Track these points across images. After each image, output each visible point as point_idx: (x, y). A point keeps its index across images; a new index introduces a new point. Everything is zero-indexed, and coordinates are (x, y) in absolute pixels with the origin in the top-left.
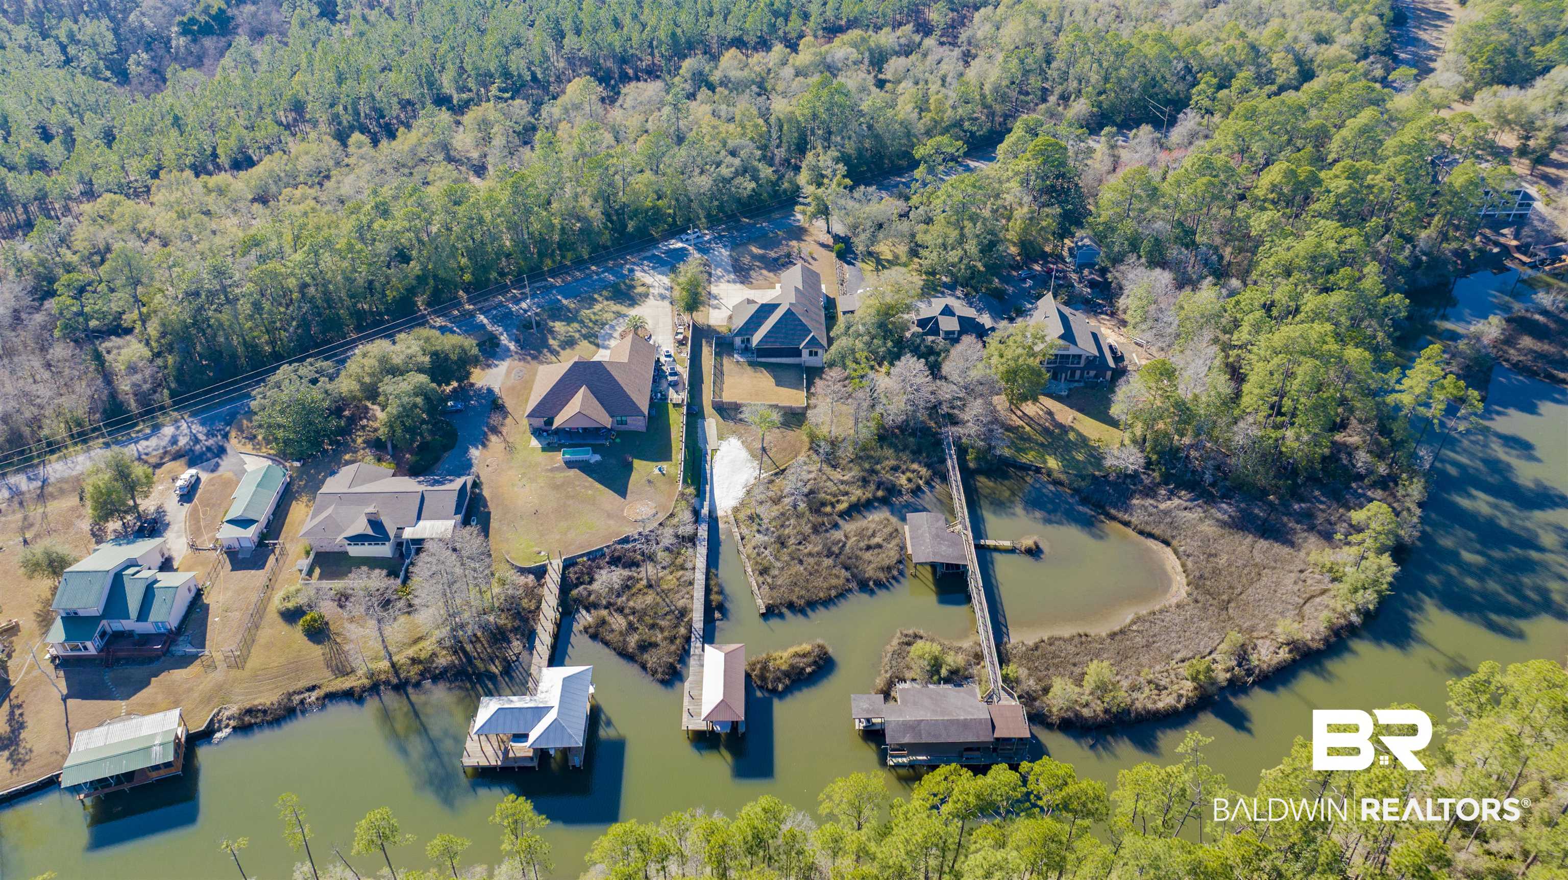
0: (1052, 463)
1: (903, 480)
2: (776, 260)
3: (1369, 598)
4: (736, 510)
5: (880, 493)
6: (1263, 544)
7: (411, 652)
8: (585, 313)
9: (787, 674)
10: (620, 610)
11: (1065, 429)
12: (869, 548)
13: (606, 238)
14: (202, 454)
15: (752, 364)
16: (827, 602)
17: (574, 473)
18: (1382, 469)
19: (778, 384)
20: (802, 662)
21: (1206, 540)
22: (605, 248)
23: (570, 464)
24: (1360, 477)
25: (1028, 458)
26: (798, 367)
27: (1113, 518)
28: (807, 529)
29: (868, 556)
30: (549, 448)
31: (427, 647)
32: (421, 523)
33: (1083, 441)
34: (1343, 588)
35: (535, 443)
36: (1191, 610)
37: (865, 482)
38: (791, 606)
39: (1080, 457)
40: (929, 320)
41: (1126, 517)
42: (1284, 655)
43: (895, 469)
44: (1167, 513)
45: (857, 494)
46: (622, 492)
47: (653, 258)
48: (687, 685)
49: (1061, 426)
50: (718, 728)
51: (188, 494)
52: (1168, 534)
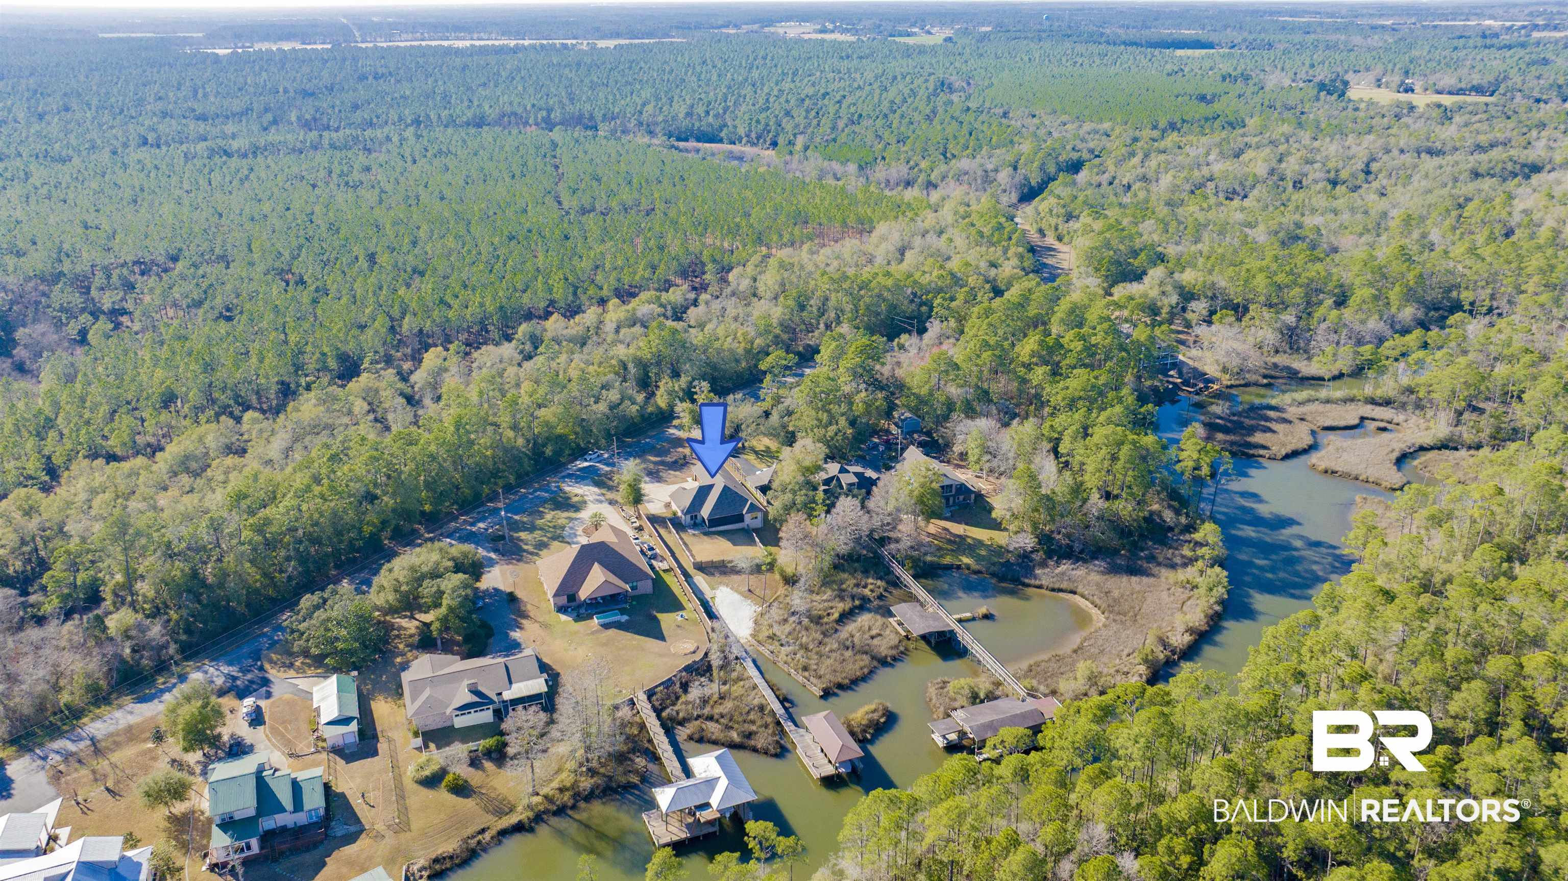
0: (966, 560)
1: (867, 592)
2: (676, 462)
3: (1220, 591)
4: (753, 636)
5: (857, 603)
6: (1134, 579)
7: (555, 784)
8: (539, 522)
9: (868, 726)
10: (710, 718)
11: (963, 538)
12: (872, 638)
13: (527, 465)
14: (247, 687)
15: (705, 534)
16: (864, 679)
17: (612, 632)
18: (1183, 520)
19: (735, 544)
20: (875, 716)
21: (1098, 584)
22: (527, 474)
23: (606, 626)
24: (1171, 529)
25: (947, 560)
26: (743, 530)
27: (1028, 586)
28: (819, 636)
29: (876, 642)
30: (579, 618)
31: (566, 778)
32: (514, 686)
33: (980, 543)
34: (1202, 590)
35: (563, 617)
36: (1115, 627)
37: (842, 599)
38: (840, 686)
39: (983, 553)
40: (832, 478)
41: (1037, 582)
42: (1187, 638)
43: (857, 585)
44: (1063, 574)
45: (841, 606)
46: (661, 637)
47: (570, 476)
48: (799, 751)
49: (959, 536)
50: (842, 770)
51: (256, 719)
52: (1071, 586)
